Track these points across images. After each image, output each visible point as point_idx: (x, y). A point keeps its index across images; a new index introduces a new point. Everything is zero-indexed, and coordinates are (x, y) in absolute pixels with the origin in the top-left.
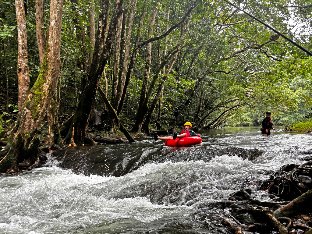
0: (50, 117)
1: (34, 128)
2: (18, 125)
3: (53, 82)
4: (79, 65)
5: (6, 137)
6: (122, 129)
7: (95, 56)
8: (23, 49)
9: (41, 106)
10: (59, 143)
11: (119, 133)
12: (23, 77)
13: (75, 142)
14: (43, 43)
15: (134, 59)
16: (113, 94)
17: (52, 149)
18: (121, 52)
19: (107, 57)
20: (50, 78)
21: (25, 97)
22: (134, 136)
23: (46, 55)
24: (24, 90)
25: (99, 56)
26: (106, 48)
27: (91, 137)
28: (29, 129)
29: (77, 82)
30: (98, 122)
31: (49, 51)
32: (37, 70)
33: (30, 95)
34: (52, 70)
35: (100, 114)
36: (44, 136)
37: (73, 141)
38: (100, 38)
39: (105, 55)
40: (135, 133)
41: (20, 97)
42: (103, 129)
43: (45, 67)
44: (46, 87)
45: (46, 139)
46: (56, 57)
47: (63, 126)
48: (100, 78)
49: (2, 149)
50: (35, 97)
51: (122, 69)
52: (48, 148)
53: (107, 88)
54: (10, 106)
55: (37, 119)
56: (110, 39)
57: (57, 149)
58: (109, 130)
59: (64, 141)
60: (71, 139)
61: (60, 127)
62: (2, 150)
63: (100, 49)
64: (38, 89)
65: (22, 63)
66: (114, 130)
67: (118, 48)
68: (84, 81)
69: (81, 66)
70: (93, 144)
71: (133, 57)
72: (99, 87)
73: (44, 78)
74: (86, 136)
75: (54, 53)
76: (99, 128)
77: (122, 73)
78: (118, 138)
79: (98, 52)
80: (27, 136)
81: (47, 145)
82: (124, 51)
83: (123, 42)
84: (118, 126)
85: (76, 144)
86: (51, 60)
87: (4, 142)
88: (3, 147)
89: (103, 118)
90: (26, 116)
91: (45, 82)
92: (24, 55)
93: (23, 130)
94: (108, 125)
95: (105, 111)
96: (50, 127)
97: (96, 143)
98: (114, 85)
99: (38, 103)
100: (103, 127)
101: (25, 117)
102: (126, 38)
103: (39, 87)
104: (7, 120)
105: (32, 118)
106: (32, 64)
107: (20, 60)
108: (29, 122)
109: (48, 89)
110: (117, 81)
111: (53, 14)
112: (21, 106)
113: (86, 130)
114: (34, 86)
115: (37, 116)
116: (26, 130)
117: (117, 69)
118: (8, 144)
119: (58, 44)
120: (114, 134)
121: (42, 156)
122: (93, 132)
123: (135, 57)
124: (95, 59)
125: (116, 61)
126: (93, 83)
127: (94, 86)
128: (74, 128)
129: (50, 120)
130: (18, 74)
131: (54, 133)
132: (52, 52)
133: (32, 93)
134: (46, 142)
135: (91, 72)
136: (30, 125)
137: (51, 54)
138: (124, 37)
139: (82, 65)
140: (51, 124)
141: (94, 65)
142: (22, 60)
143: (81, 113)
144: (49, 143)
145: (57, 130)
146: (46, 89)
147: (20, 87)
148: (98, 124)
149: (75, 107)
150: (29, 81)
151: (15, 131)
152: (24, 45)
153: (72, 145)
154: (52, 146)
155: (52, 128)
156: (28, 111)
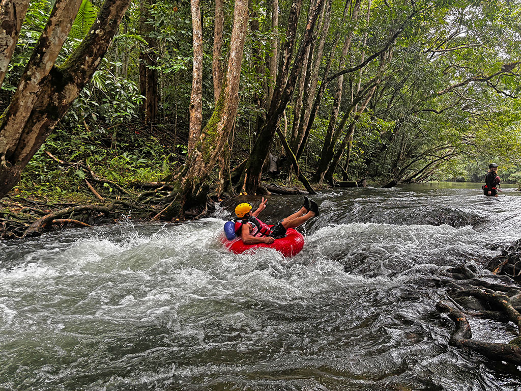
0: (221, 161)
1: (204, 173)
2: (187, 169)
3: (229, 121)
4: (255, 101)
5: (172, 181)
6: (301, 179)
7: (276, 92)
8: (197, 83)
9: (214, 149)
10: (229, 191)
11: (297, 183)
12: (195, 115)
13: (247, 190)
14: (219, 76)
15: (321, 94)
16: (293, 136)
17: (221, 197)
18: (306, 86)
19: (291, 93)
20: (225, 117)
21: (196, 137)
22: (314, 187)
23: (223, 90)
24: (195, 129)
25: (281, 91)
26: (290, 82)
27: (265, 186)
28: (199, 173)
29: (251, 121)
30: (273, 169)
31: (227, 86)
32: (209, 106)
33: (203, 135)
34: (229, 107)
35: (276, 159)
36: (213, 182)
37: (244, 189)
38: (283, 70)
39: (288, 90)
40: (316, 183)
41: (191, 137)
42: (278, 177)
43: (221, 104)
44: (220, 126)
45: (215, 186)
46: (234, 93)
47: (234, 171)
48: (280, 117)
49: (168, 194)
50: (207, 138)
51: (306, 106)
52: (217, 196)
53: (286, 129)
54: (178, 146)
55: (208, 163)
56: (296, 72)
57: (227, 198)
58: (285, 179)
59: (235, 189)
60: (242, 187)
61: (231, 172)
62: (168, 196)
63: (283, 83)
64: (211, 129)
65: (196, 99)
66: (291, 179)
67: (303, 82)
68: (260, 120)
69: (257, 102)
70: (267, 194)
71: (319, 92)
72: (278, 128)
73: (219, 117)
74: (259, 185)
75: (232, 89)
76: (274, 175)
77: (306, 111)
78: (296, 189)
79: (280, 87)
80: (196, 182)
81: (216, 192)
82: (309, 85)
83: (308, 74)
84: (297, 174)
85: (248, 193)
86: (228, 96)
87: (171, 186)
88: (168, 192)
89: (279, 164)
90: (197, 159)
91: (220, 121)
92: (197, 90)
93: (193, 174)
94: (284, 172)
95: (282, 156)
96: (220, 173)
97: (270, 193)
98: (295, 125)
99: (211, 144)
100: (278, 175)
101: (195, 160)
102: (313, 70)
103: (212, 126)
104: (173, 162)
105: (203, 161)
106: (203, 99)
107: (193, 96)
108: (199, 166)
109: (223, 130)
110: (299, 121)
111: (234, 45)
112: (191, 146)
113: (260, 177)
114: (207, 126)
115: (208, 159)
116: (196, 174)
117: (299, 106)
118: (175, 189)
119: (238, 78)
120: (291, 183)
121: (210, 204)
122: (267, 180)
123: (323, 92)
124: (276, 95)
125: (299, 97)
126: (272, 123)
127: (273, 127)
128: (246, 174)
129: (221, 164)
130: (190, 111)
131: (225, 179)
132: (230, 87)
133: (204, 133)
134: (215, 188)
135: (270, 110)
136: (200, 169)
137: (228, 90)
138: (310, 68)
139: (259, 102)
140: (222, 169)
141: (274, 102)
142: (196, 96)
143: (256, 157)
144: (218, 190)
145: (228, 176)
146: (221, 130)
147: (191, 126)
148: (273, 171)
149: (247, 150)
150: (201, 119)
151: (183, 175)
152: (199, 78)
153: (243, 194)
154: (222, 194)
155: (223, 174)
156: (199, 153)
